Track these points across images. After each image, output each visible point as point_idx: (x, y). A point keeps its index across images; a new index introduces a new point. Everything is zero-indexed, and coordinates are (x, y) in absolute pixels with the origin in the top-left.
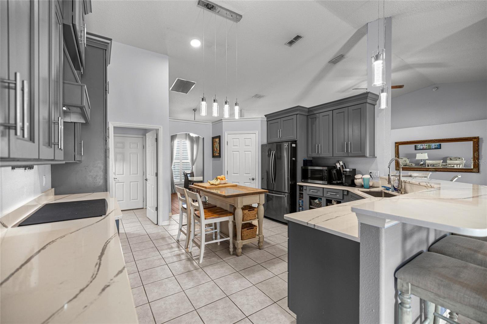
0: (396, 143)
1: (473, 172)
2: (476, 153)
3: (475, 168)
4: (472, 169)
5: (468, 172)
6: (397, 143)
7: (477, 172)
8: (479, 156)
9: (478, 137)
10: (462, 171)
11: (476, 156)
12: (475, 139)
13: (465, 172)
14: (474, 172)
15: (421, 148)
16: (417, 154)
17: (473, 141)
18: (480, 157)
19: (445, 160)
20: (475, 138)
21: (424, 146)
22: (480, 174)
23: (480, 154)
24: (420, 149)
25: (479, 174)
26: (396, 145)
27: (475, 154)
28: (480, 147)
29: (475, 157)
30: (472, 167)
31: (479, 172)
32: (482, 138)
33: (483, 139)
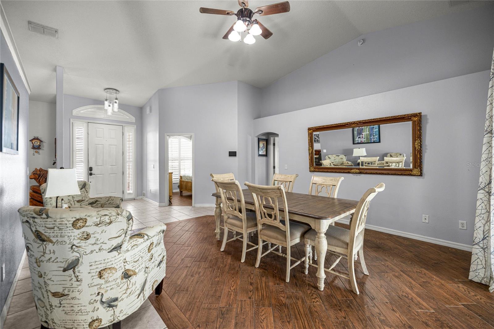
0: (309, 129)
1: (412, 175)
2: (417, 141)
3: (416, 168)
4: (411, 170)
5: (405, 175)
6: (311, 129)
7: (419, 176)
8: (421, 146)
9: (420, 113)
10: (397, 172)
11: (416, 146)
12: (415, 117)
13: (402, 175)
14: (414, 176)
15: (359, 141)
16: (354, 149)
17: (412, 121)
18: (423, 149)
19: (383, 156)
20: (415, 115)
21: (362, 139)
22: (423, 178)
23: (423, 143)
24: (358, 143)
25: (421, 179)
26: (310, 132)
27: (416, 143)
28: (423, 131)
29: (416, 148)
30: (411, 167)
31: (421, 175)
32: (426, 115)
33: (428, 117)
